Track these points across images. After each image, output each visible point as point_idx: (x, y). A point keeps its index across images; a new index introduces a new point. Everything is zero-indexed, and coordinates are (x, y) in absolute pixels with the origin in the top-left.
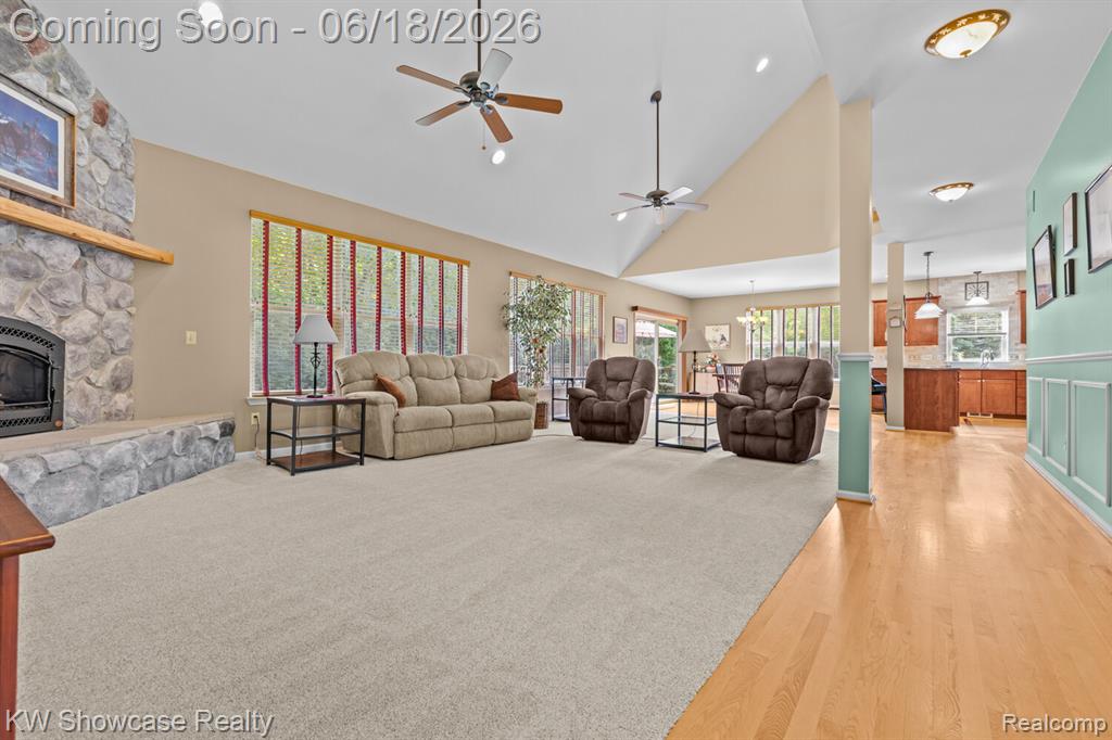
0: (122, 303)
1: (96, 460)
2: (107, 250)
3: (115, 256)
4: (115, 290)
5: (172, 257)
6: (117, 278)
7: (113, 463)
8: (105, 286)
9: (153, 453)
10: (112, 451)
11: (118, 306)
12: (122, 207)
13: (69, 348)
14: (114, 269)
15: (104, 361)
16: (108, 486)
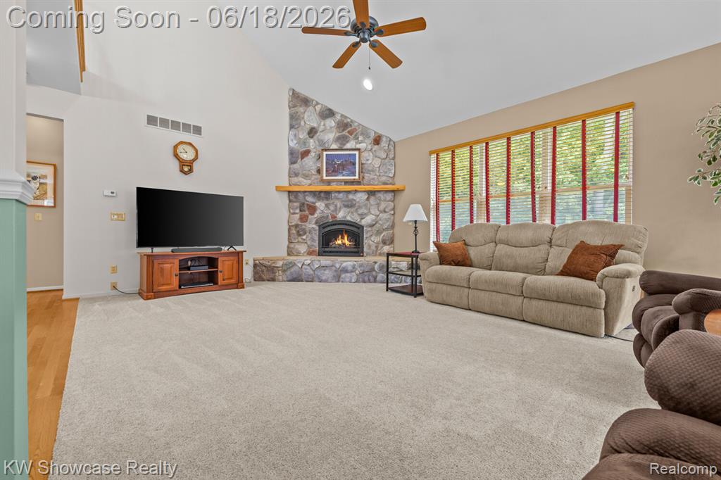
0: (387, 210)
1: (338, 266)
2: (379, 191)
3: (382, 193)
4: (383, 206)
5: (405, 188)
6: (385, 200)
7: (344, 268)
8: (378, 205)
9: (362, 268)
10: (344, 264)
11: (385, 212)
12: (386, 172)
13: (365, 228)
14: (382, 198)
15: (382, 233)
16: (343, 276)
